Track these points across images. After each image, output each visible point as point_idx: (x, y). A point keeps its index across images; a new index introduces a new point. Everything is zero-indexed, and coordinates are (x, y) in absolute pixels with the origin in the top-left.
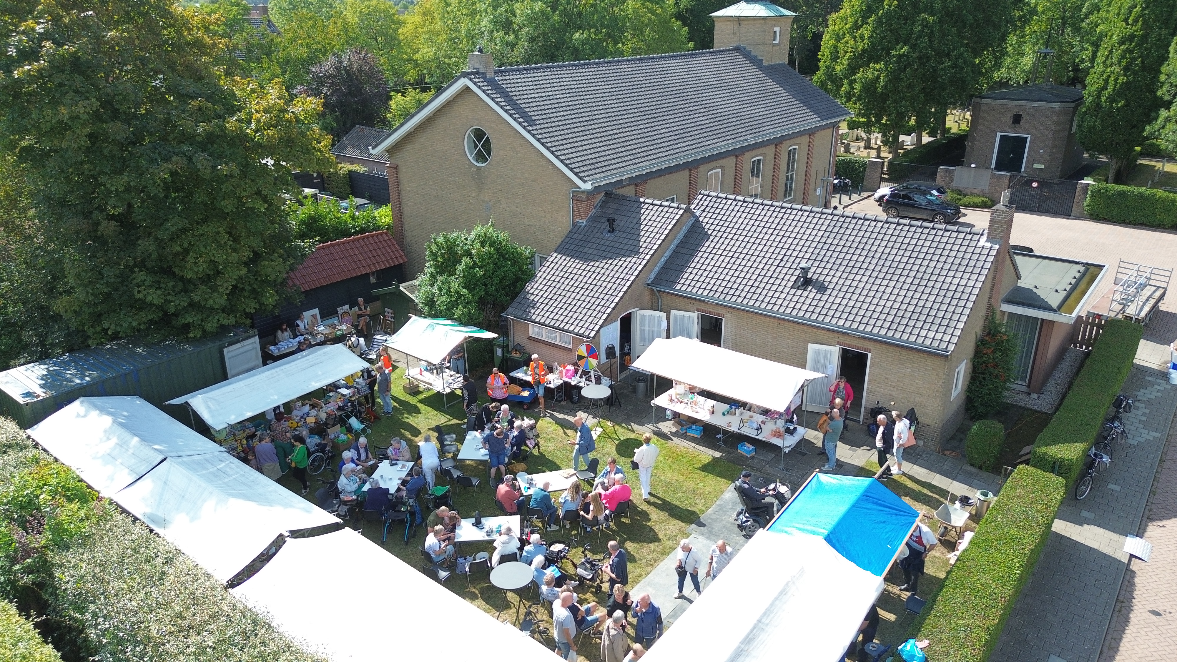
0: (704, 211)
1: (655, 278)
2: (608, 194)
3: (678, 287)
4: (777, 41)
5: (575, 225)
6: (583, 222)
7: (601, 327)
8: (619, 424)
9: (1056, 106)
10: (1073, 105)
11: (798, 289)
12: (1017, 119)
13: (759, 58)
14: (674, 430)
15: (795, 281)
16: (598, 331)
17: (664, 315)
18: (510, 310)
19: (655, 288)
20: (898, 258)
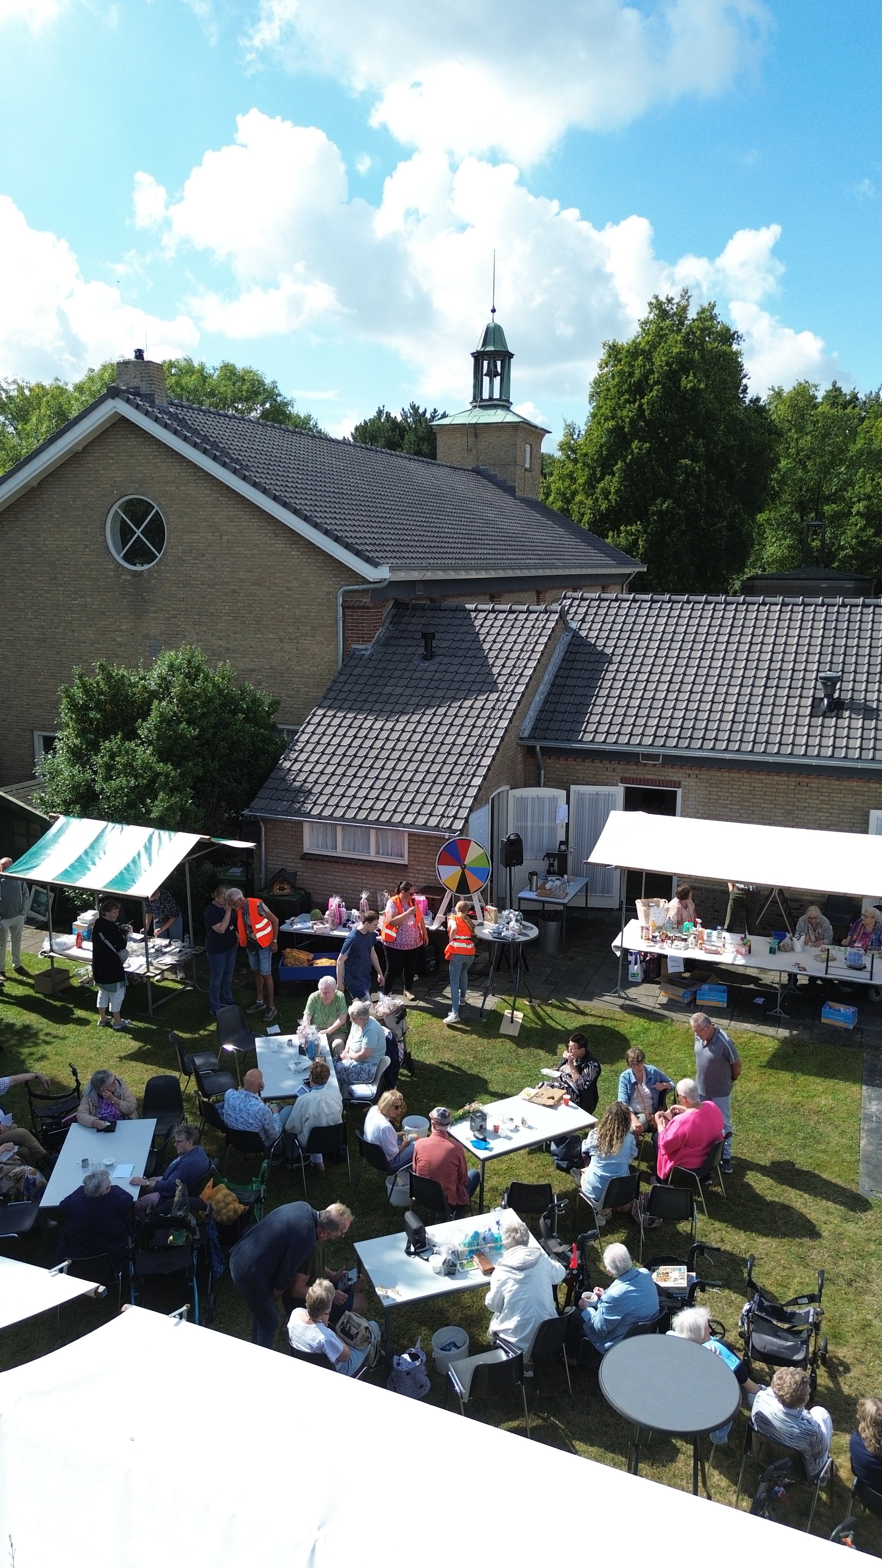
0: (583, 621)
1: (534, 729)
2: (397, 604)
3: (589, 737)
4: (527, 466)
5: (349, 655)
6: (366, 648)
7: (471, 810)
8: (545, 1001)
11: (824, 716)
13: (510, 484)
14: (664, 1000)
15: (812, 705)
16: (467, 820)
17: (561, 793)
18: (257, 803)
19: (538, 744)
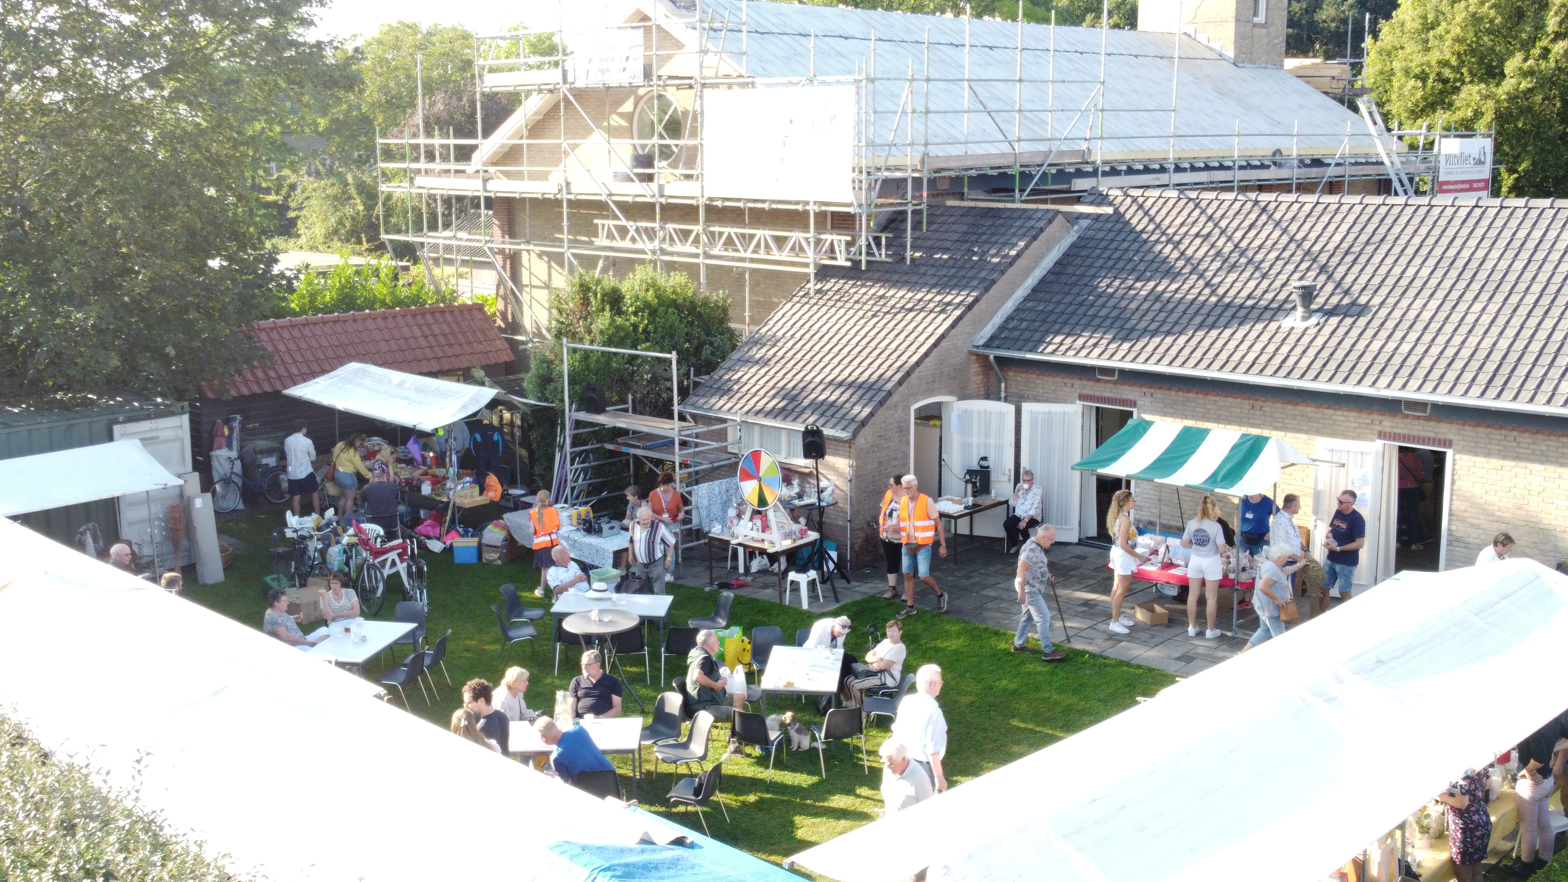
1: (992, 337)
3: (1039, 348)
11: (1290, 332)
15: (1284, 320)
17: (1012, 408)
19: (992, 354)
20: (1503, 265)
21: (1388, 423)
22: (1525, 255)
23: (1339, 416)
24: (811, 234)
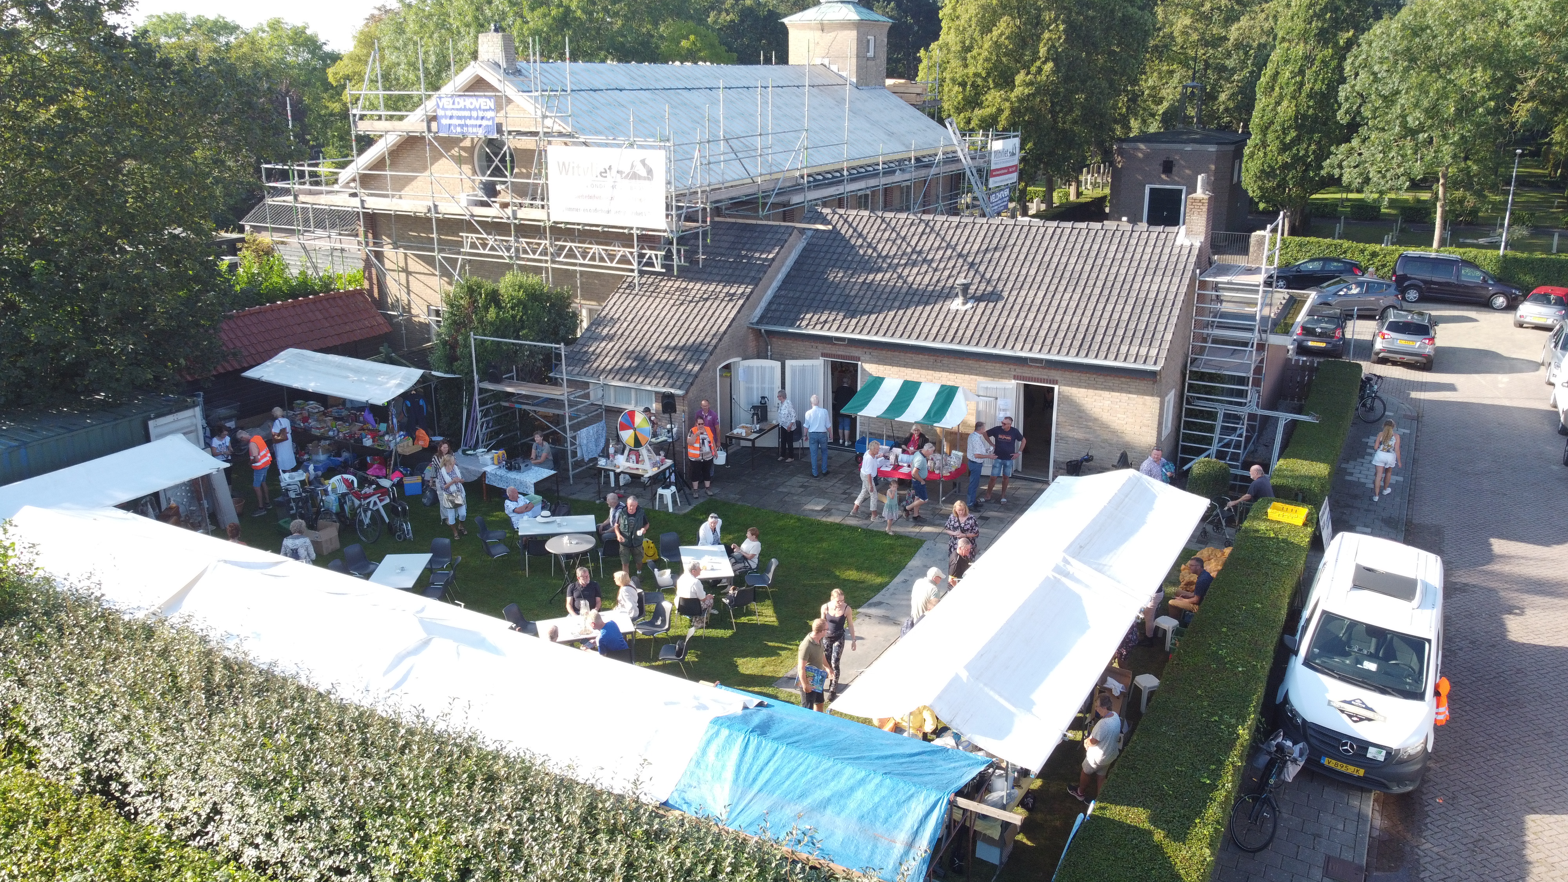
0: (817, 230)
1: (763, 316)
7: (697, 377)
9: (1212, 148)
10: (1232, 148)
11: (956, 313)
12: (1168, 167)
15: (951, 304)
16: (691, 384)
17: (778, 364)
18: (560, 368)
19: (763, 328)
20: (1079, 268)
21: (1019, 371)
22: (1090, 261)
23: (990, 366)
24: (635, 250)
